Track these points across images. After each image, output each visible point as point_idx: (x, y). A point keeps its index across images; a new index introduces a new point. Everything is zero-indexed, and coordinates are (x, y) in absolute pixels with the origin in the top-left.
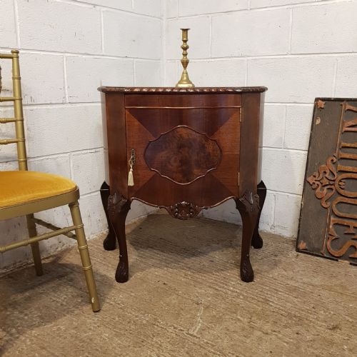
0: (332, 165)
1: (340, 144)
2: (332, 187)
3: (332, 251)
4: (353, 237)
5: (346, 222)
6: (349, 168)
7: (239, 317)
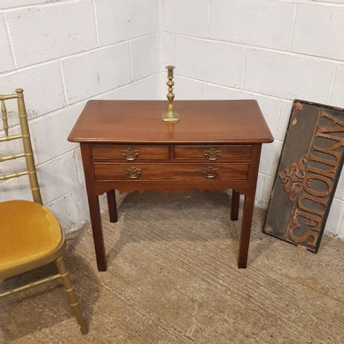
0: (302, 164)
1: (312, 146)
2: (300, 184)
3: (293, 237)
4: (313, 229)
5: (309, 216)
6: (317, 170)
7: (226, 318)
